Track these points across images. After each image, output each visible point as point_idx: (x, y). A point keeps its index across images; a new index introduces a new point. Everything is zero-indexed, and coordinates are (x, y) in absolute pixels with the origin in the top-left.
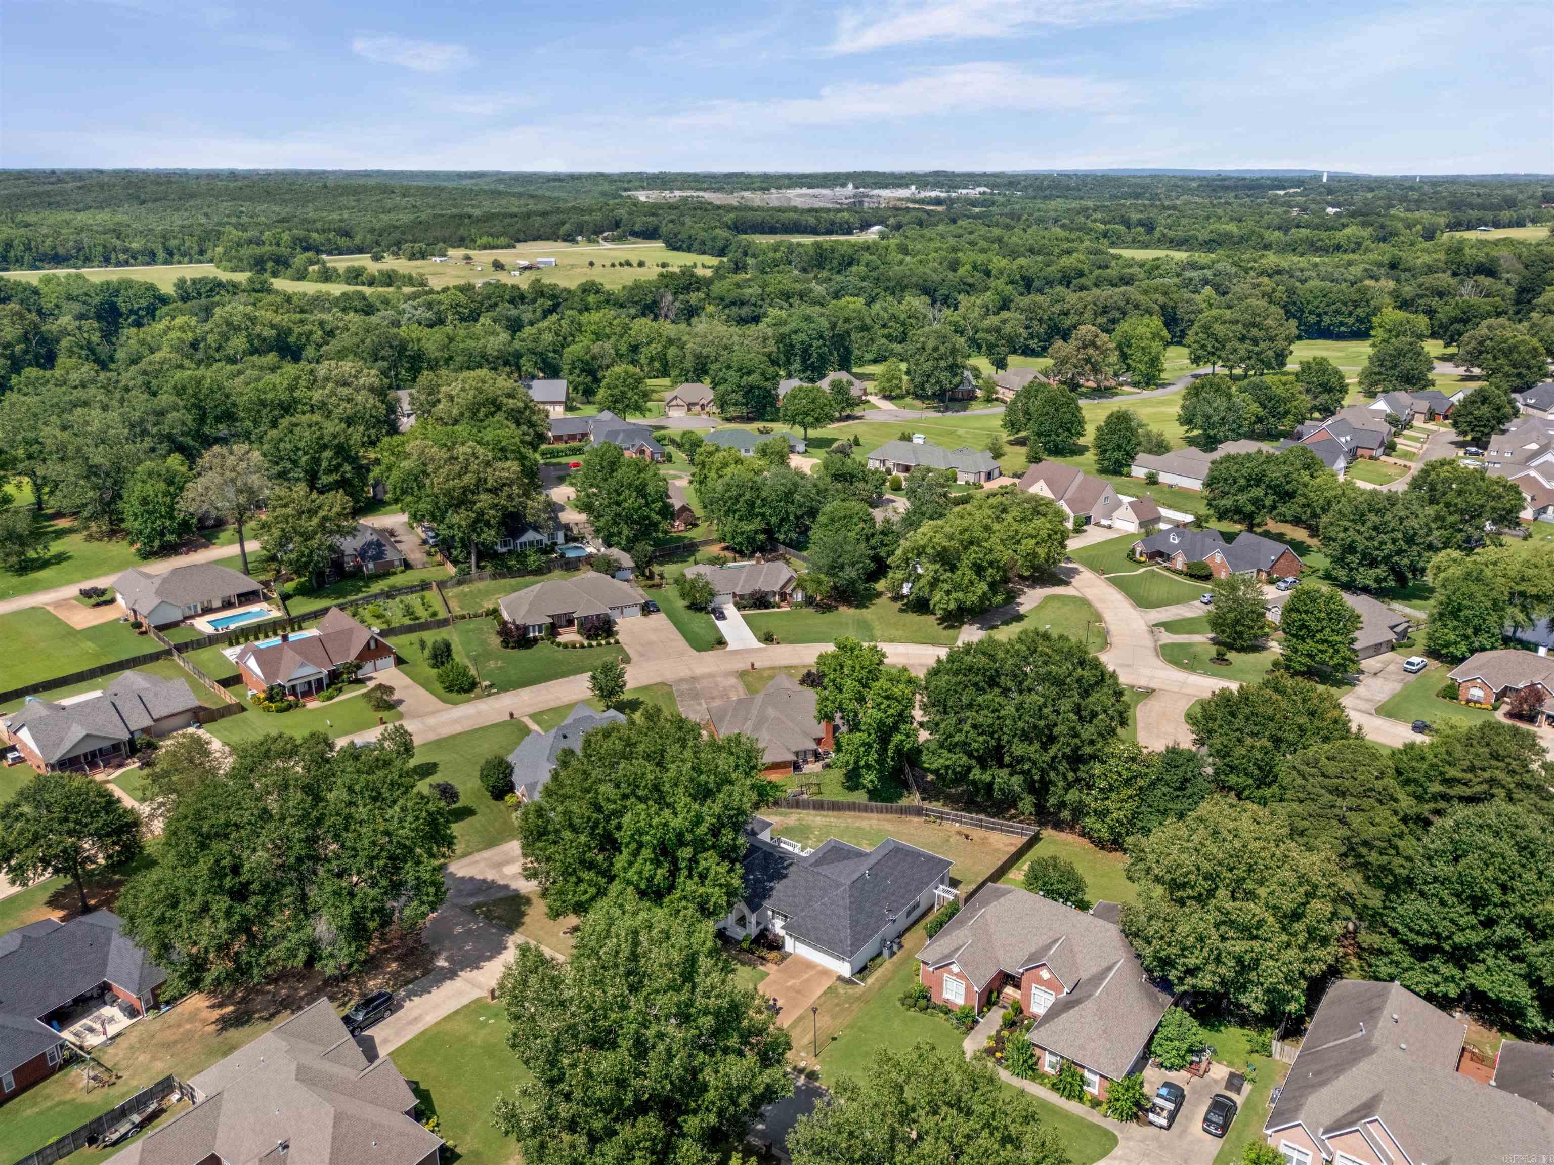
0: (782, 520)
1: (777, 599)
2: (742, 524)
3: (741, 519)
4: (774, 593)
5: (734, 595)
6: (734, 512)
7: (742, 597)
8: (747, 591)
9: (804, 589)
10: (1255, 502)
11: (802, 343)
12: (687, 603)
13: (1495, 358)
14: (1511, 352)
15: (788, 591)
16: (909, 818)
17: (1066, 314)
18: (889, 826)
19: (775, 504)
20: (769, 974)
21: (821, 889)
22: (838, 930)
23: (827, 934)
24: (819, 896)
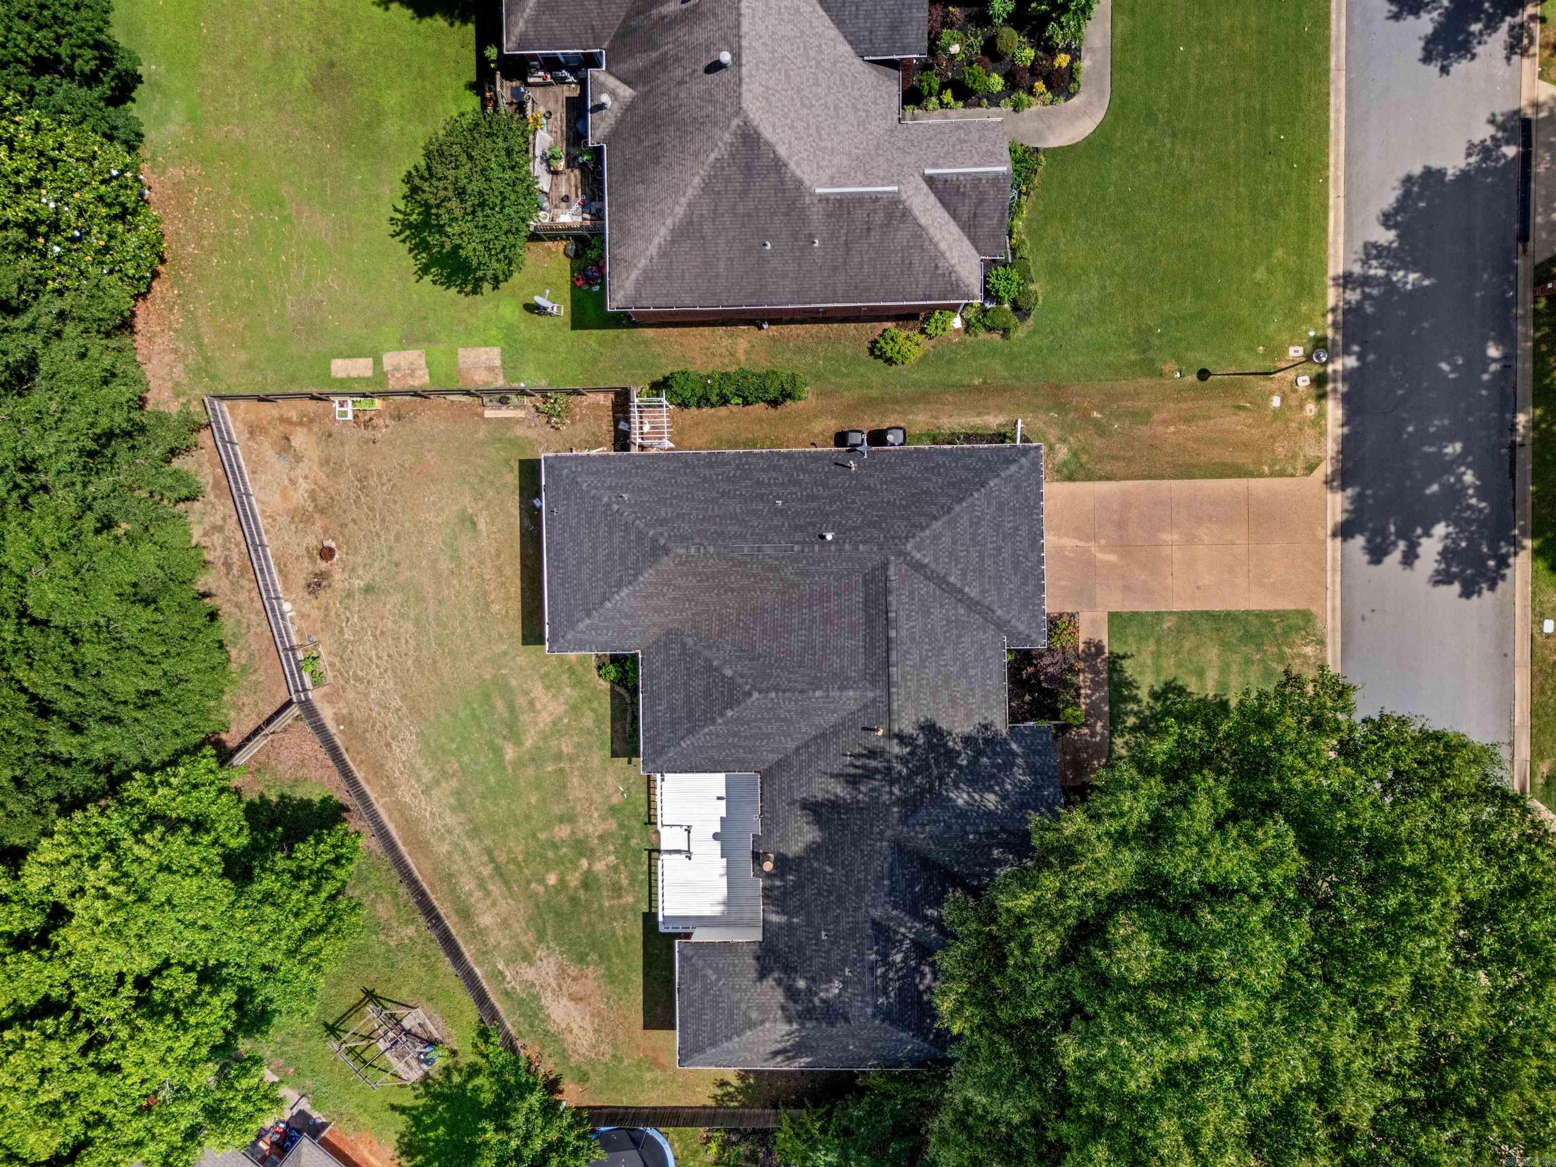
20: (1113, 616)
21: (927, 613)
22: (1000, 507)
23: (1016, 529)
24: (942, 606)
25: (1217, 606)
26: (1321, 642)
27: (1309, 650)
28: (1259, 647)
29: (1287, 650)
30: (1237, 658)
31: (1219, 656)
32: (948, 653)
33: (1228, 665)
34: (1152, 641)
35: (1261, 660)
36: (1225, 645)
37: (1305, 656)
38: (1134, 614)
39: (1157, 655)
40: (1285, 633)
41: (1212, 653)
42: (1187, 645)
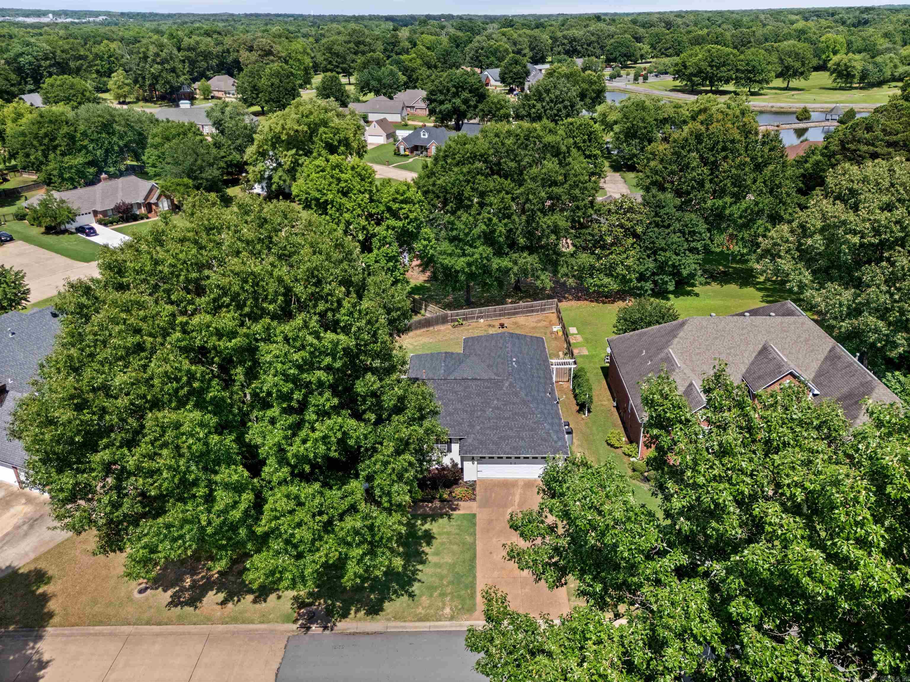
0: (107, 151)
1: (143, 210)
2: (66, 159)
3: (63, 154)
4: (139, 205)
5: (95, 213)
6: (55, 148)
7: (104, 213)
8: (110, 205)
9: (168, 197)
10: (465, 102)
11: (30, 63)
12: (43, 229)
13: (488, 58)
14: (496, 53)
15: (153, 200)
16: (437, 328)
17: (228, 51)
18: (425, 340)
19: (95, 136)
20: (474, 516)
21: (478, 395)
22: (532, 430)
23: (523, 439)
24: (482, 403)
25: (479, 562)
26: (452, 618)
27: (447, 610)
28: (452, 583)
29: (448, 598)
30: (445, 572)
31: (447, 563)
32: (459, 406)
33: (440, 567)
34: (457, 531)
35: (443, 585)
36: (453, 566)
37: (443, 608)
38: (475, 524)
39: (449, 533)
40: (459, 597)
41: (448, 559)
42: (455, 547)
